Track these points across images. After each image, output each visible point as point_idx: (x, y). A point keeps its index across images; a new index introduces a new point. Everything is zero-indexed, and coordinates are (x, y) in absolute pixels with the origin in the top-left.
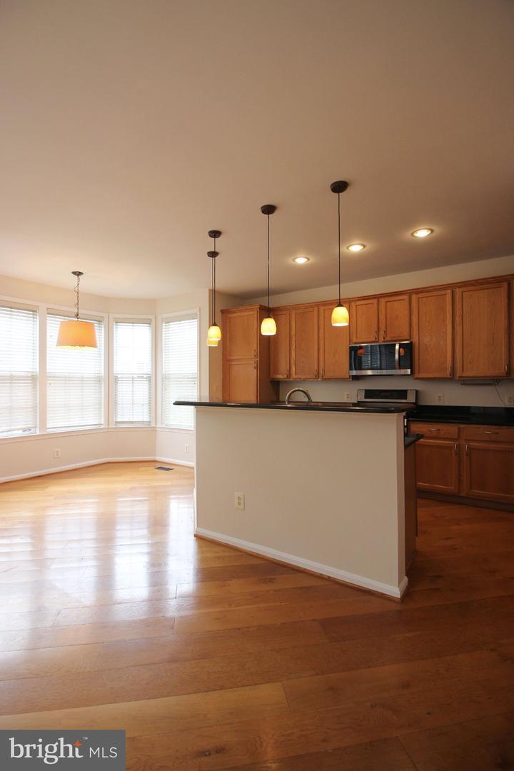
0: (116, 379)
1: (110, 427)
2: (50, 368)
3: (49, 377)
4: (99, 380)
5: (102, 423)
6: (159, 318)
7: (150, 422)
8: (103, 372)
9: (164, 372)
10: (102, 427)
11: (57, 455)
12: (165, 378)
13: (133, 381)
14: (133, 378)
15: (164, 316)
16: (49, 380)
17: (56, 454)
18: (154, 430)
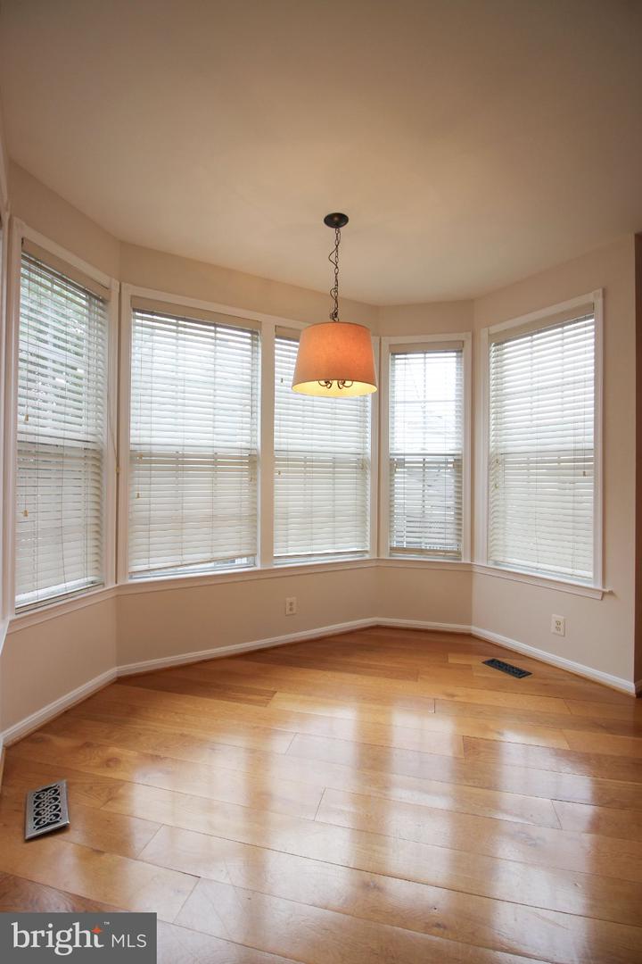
0: (391, 465)
1: (381, 557)
2: (281, 440)
3: (279, 460)
4: (362, 466)
5: (368, 549)
6: (484, 334)
7: (459, 553)
8: (369, 451)
9: (492, 450)
10: (367, 557)
11: (291, 610)
12: (497, 461)
13: (424, 468)
14: (424, 462)
15: (494, 329)
16: (279, 466)
17: (288, 607)
18: (468, 570)
